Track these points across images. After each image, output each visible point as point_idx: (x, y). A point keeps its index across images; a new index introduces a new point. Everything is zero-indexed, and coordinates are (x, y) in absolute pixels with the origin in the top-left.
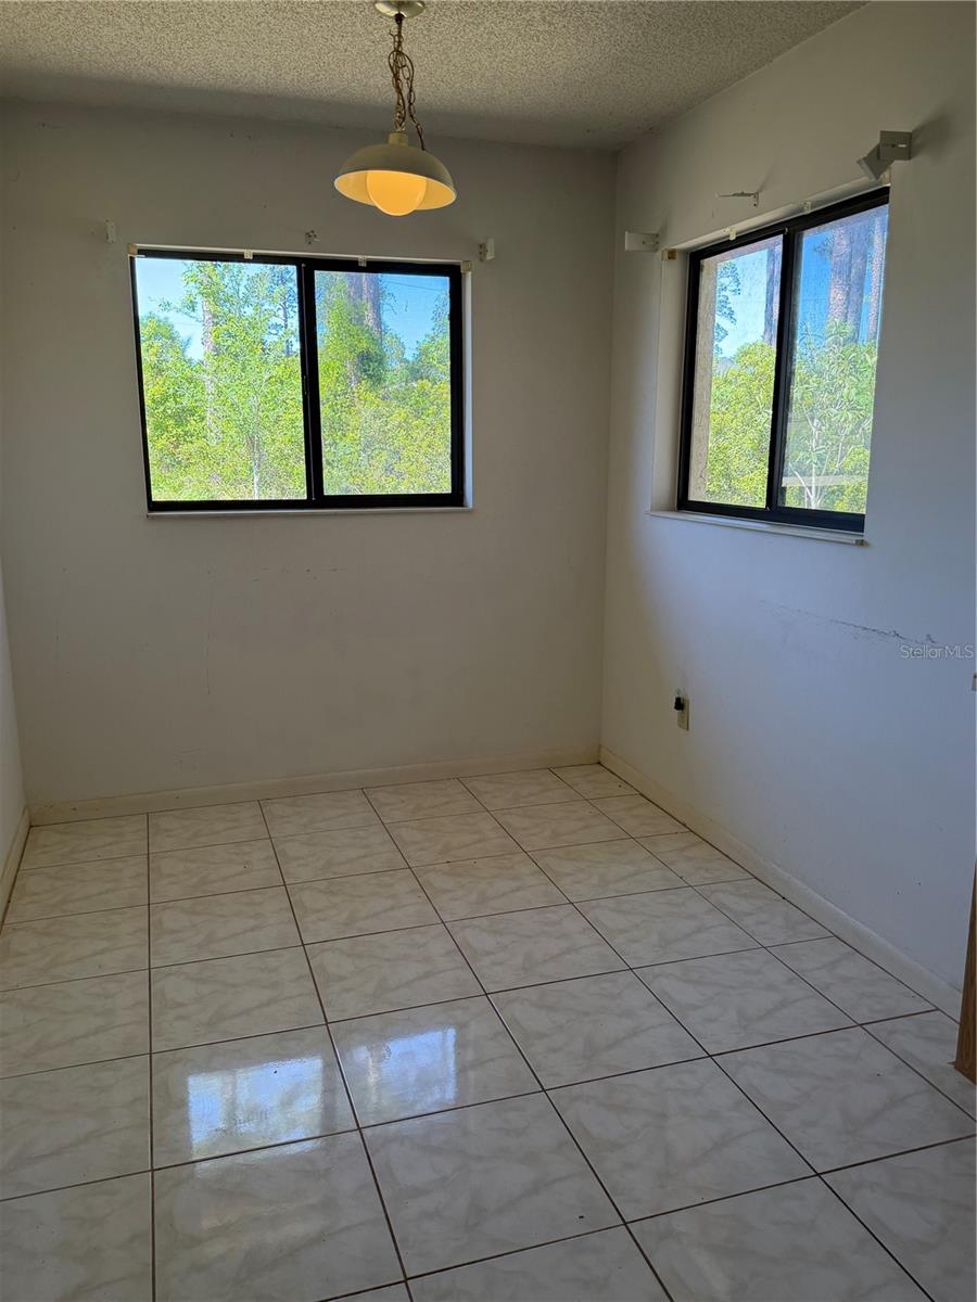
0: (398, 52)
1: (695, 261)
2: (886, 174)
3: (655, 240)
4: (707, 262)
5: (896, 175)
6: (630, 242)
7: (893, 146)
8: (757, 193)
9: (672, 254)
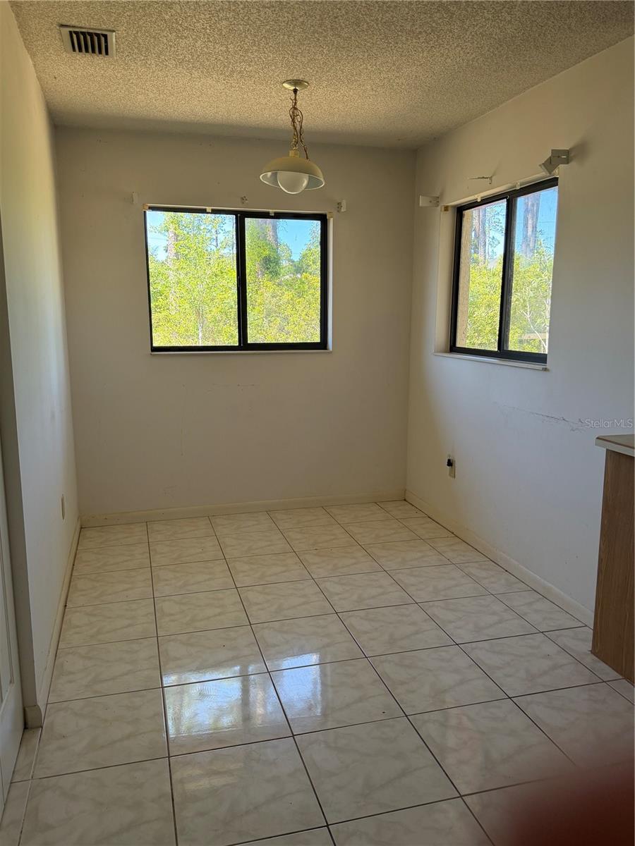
0: (295, 108)
1: (460, 211)
2: (557, 171)
3: (437, 200)
4: (466, 213)
5: (560, 171)
6: (423, 202)
7: (559, 157)
8: (491, 177)
9: (446, 208)
